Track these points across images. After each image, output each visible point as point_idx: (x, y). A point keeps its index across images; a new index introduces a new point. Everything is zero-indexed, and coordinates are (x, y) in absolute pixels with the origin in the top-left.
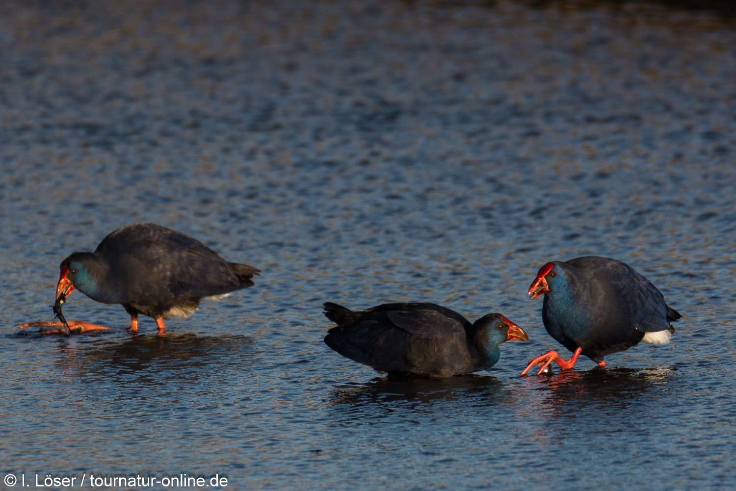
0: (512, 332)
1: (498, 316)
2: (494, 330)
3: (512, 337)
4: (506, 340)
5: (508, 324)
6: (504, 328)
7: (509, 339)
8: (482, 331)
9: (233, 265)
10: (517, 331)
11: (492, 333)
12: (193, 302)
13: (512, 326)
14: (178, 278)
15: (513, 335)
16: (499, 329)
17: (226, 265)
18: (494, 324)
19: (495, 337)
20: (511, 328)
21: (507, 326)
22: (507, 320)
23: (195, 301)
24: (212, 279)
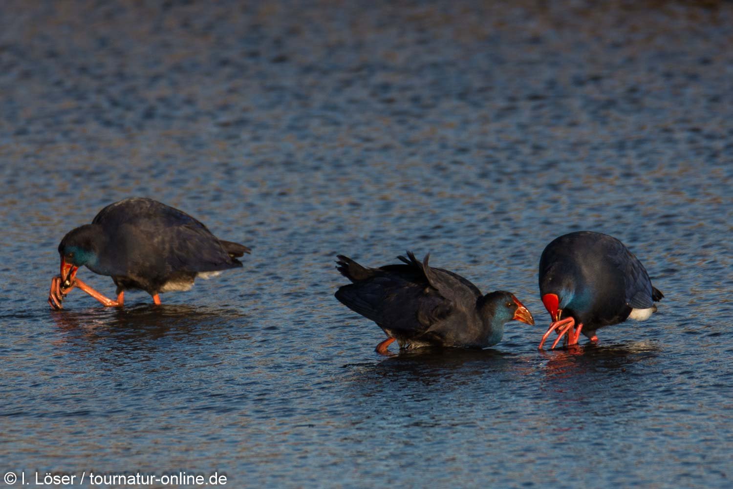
0: (519, 312)
1: (509, 294)
2: (502, 307)
3: (519, 318)
4: (512, 320)
5: (518, 304)
6: (512, 307)
7: (515, 320)
8: (491, 304)
9: (226, 244)
10: (525, 313)
11: (500, 309)
12: (189, 277)
13: (520, 307)
14: (176, 251)
15: (520, 316)
16: (508, 306)
17: (220, 243)
18: (503, 300)
19: (502, 314)
20: (519, 308)
21: (516, 306)
22: (517, 301)
23: (191, 275)
24: (206, 256)
